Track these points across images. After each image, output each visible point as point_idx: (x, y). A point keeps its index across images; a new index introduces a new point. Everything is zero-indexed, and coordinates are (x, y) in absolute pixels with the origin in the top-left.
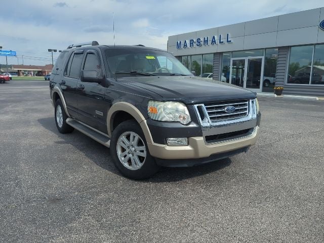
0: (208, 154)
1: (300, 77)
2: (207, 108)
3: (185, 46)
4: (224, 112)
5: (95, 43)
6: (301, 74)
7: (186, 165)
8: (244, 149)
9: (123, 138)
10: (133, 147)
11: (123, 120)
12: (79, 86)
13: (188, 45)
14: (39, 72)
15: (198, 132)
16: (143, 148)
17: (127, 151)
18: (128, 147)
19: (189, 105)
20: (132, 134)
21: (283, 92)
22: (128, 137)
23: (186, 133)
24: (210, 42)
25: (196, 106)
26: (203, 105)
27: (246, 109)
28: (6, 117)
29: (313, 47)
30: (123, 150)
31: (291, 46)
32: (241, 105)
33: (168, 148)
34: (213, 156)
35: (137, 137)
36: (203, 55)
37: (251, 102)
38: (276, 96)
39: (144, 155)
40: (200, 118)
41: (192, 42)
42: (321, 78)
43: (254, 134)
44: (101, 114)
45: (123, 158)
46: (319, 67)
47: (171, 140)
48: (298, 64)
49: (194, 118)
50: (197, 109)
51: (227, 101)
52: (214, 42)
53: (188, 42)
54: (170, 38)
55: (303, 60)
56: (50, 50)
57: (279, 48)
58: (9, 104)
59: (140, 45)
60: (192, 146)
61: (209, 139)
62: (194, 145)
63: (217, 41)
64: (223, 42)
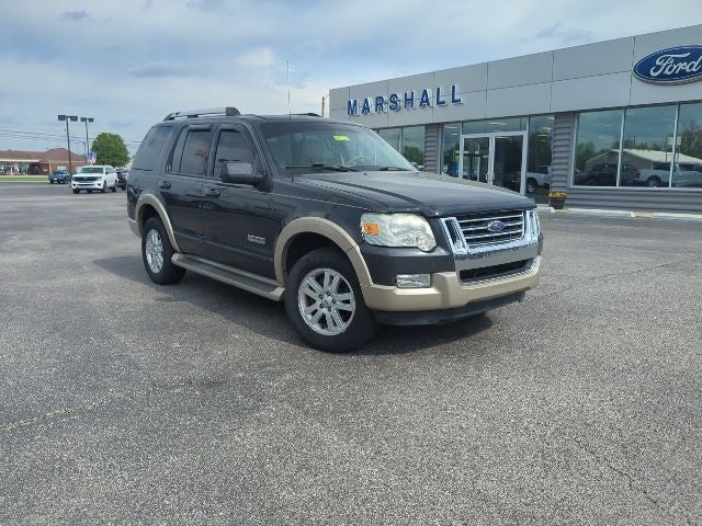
0: (464, 302)
1: (596, 173)
2: (461, 225)
3: (366, 109)
4: (486, 231)
5: (232, 112)
6: (597, 168)
7: (425, 322)
8: (517, 296)
9: (310, 280)
10: (328, 294)
11: (311, 249)
12: (207, 191)
13: (372, 109)
14: (33, 165)
15: (447, 263)
16: (350, 296)
17: (319, 302)
18: (321, 297)
19: (431, 219)
20: (328, 272)
21: (566, 202)
22: (320, 279)
23: (427, 267)
24: (417, 103)
25: (443, 220)
26: (454, 218)
27: (520, 227)
28: (23, 257)
29: (622, 112)
30: (310, 301)
31: (580, 112)
32: (511, 220)
33: (399, 292)
34: (472, 305)
35: (338, 277)
36: (402, 127)
37: (528, 215)
38: (553, 210)
39: (351, 307)
40: (451, 240)
41: (379, 102)
42: (638, 175)
43: (535, 269)
44: (261, 240)
45: (310, 317)
46: (634, 152)
47: (403, 278)
48: (591, 145)
49: (441, 241)
50: (445, 225)
51: (492, 213)
52: (425, 101)
53: (371, 102)
54: (333, 93)
55: (602, 137)
56: (61, 118)
57: (557, 115)
58: (9, 233)
59: (311, 114)
60: (438, 288)
61: (466, 276)
62: (442, 286)
63: (433, 101)
64: (443, 102)
